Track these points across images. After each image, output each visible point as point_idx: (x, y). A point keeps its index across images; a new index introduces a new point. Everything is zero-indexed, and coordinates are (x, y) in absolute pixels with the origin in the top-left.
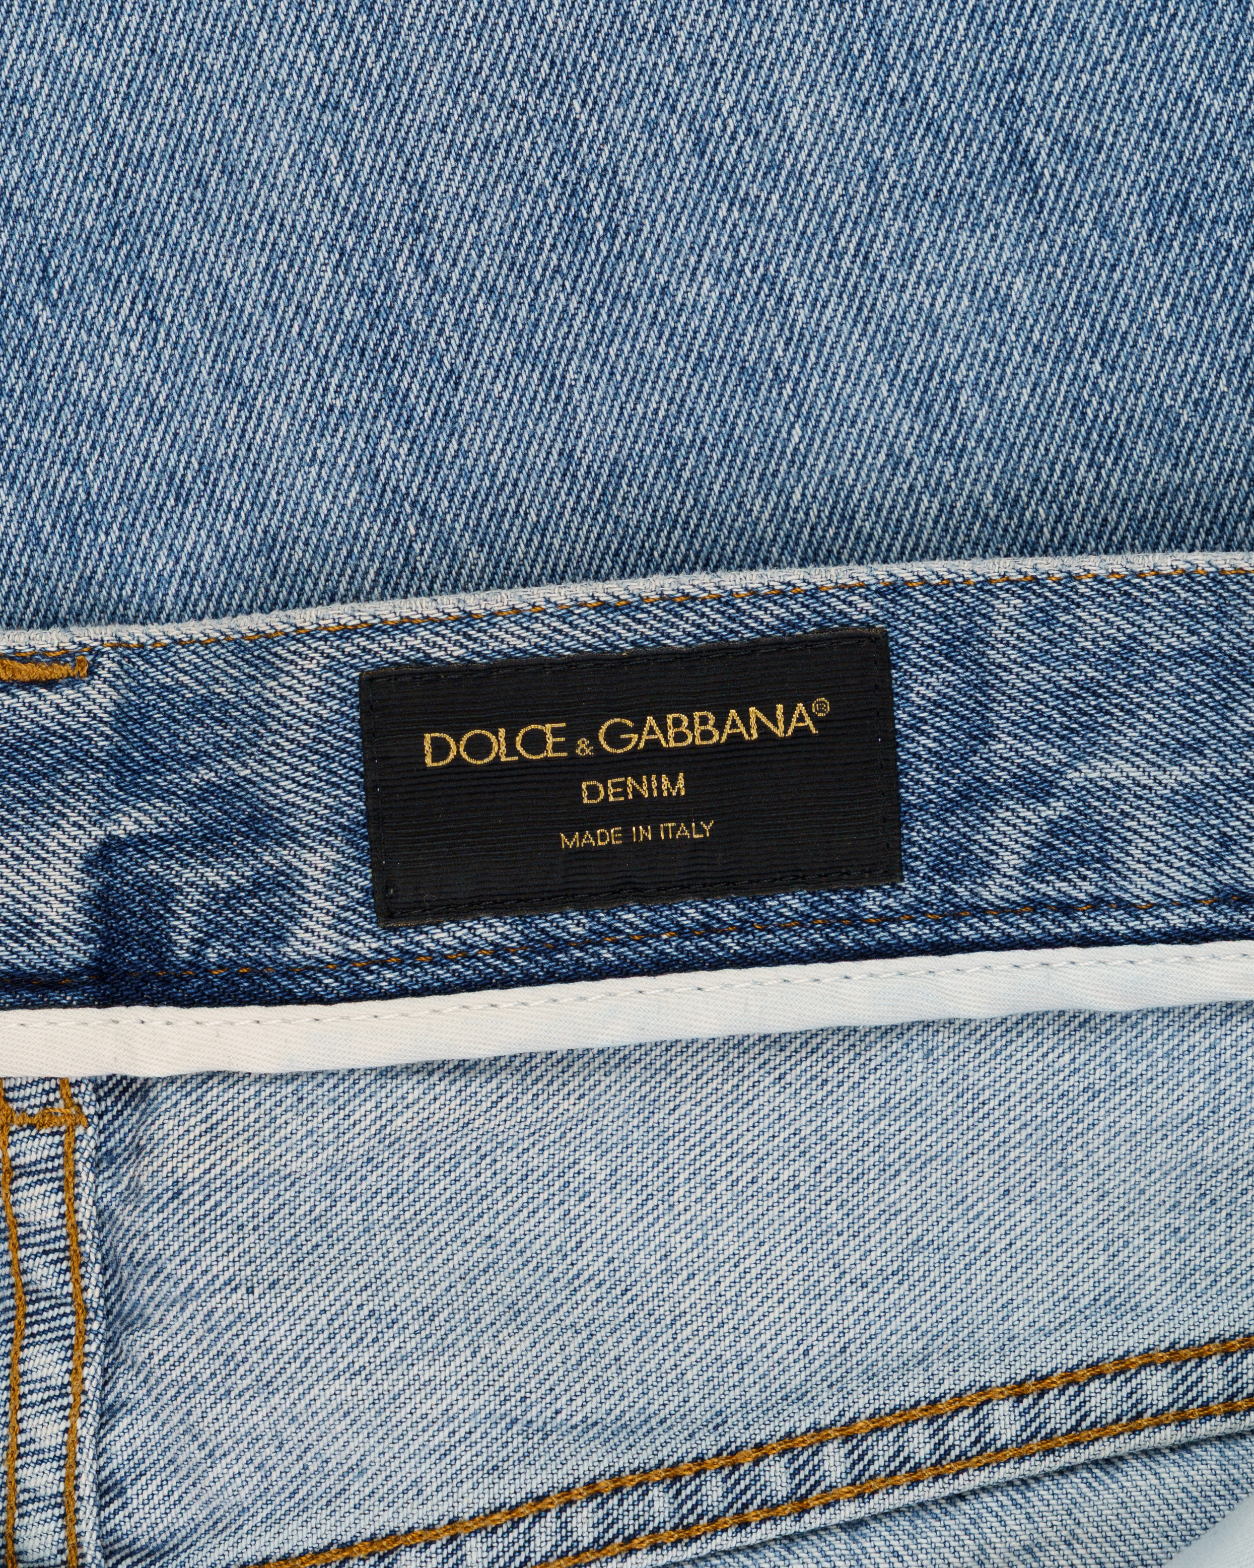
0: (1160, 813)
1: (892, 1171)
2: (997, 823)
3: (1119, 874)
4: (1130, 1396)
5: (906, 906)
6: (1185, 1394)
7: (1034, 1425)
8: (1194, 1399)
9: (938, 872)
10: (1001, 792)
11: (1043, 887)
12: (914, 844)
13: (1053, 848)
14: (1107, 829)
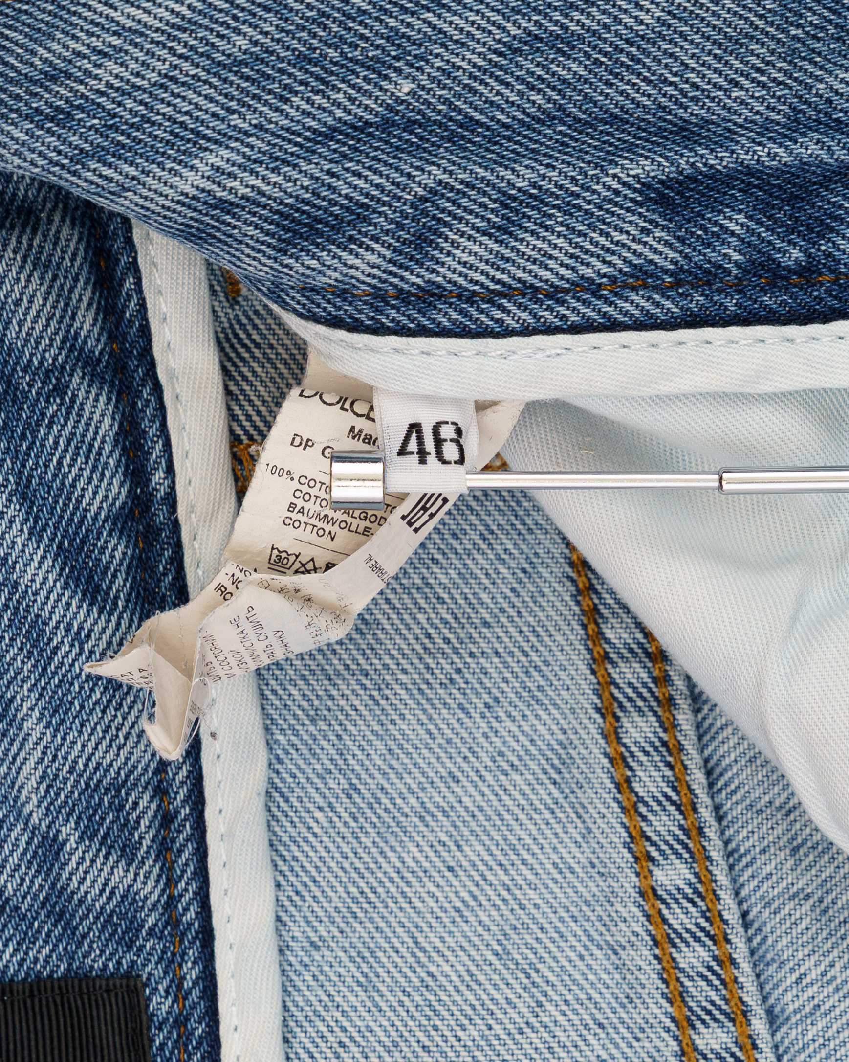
0: (70, 738)
1: (429, 980)
2: (83, 889)
3: (131, 772)
4: (647, 754)
5: (166, 973)
6: (644, 700)
7: (677, 846)
8: (650, 690)
9: (132, 942)
10: (54, 885)
11: (146, 843)
12: (105, 966)
13: (107, 835)
14: (87, 785)
